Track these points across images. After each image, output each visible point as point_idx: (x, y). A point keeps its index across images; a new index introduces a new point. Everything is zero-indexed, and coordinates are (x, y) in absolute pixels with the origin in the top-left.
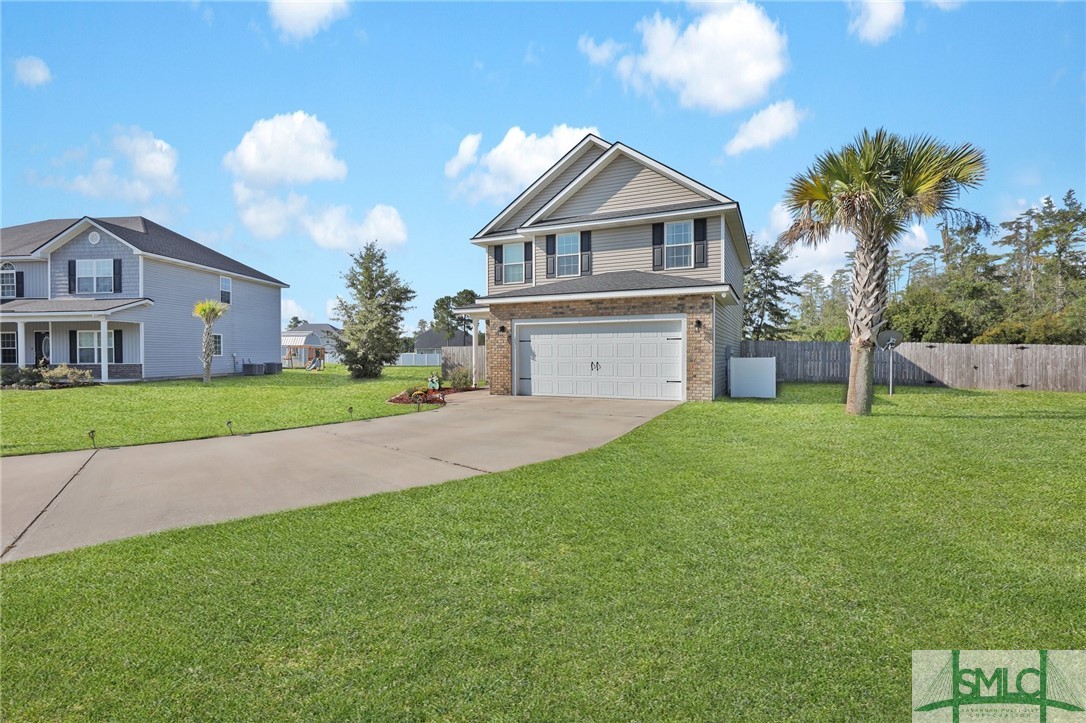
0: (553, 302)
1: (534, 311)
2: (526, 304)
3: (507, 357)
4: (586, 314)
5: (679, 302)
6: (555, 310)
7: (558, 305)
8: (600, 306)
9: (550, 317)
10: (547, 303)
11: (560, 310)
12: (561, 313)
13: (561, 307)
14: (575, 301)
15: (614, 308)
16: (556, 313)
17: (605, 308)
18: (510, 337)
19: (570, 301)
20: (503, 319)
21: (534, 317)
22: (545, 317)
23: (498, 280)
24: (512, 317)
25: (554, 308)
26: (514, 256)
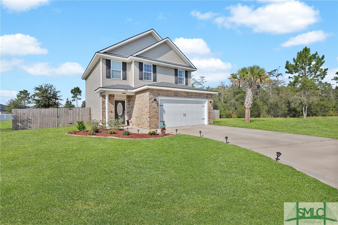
0: (174, 91)
1: (167, 94)
2: (164, 90)
3: (157, 112)
4: (185, 97)
5: (206, 95)
6: (175, 94)
7: (176, 92)
8: (189, 94)
9: (173, 96)
10: (172, 91)
11: (176, 94)
12: (177, 95)
13: (177, 93)
14: (181, 92)
15: (192, 95)
16: (175, 95)
17: (190, 95)
18: (158, 103)
19: (180, 91)
20: (156, 96)
21: (167, 96)
22: (171, 96)
23: (108, 77)
24: (159, 95)
25: (175, 93)
26: (116, 67)
